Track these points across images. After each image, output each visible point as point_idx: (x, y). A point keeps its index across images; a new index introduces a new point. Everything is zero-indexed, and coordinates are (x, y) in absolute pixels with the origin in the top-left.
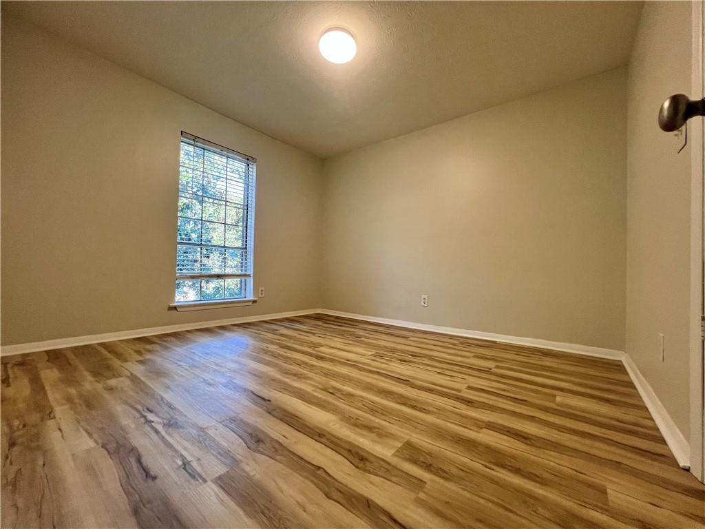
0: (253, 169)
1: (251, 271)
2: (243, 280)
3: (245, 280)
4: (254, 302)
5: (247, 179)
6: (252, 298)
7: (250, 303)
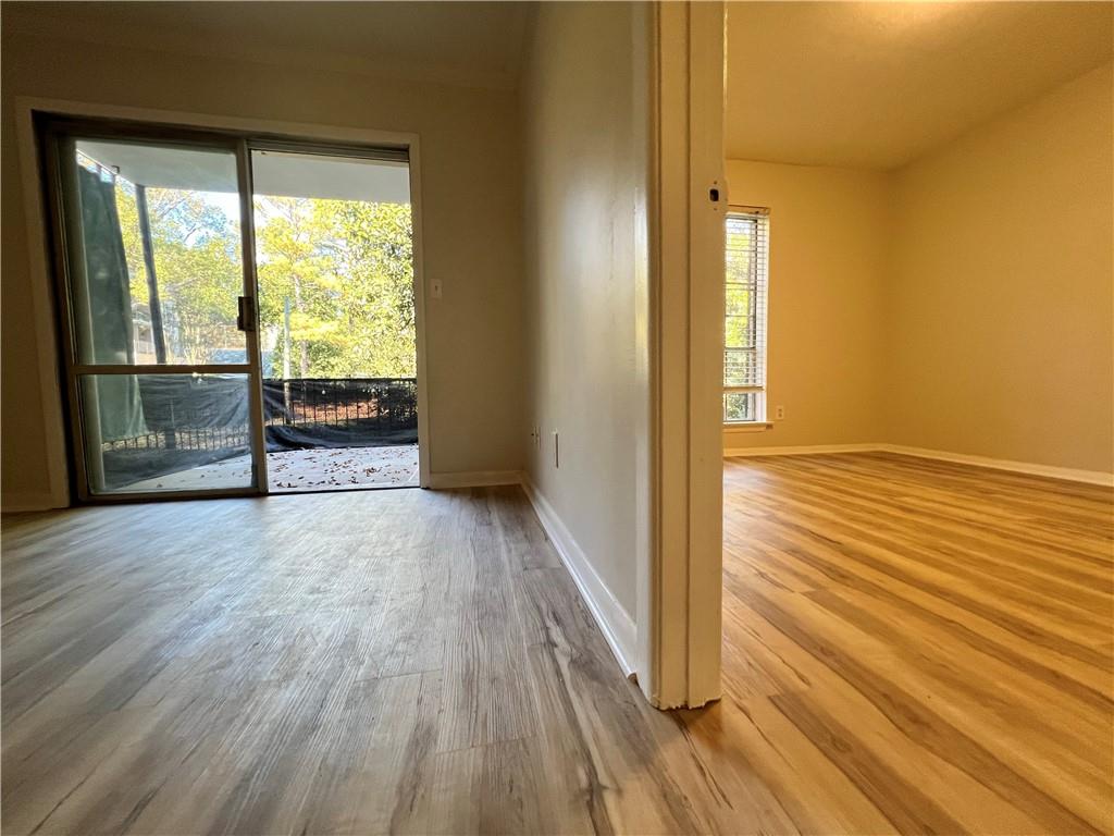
0: (765, 227)
1: (762, 381)
2: (750, 395)
3: (754, 395)
4: (769, 426)
5: (754, 243)
6: (765, 421)
7: (762, 429)
